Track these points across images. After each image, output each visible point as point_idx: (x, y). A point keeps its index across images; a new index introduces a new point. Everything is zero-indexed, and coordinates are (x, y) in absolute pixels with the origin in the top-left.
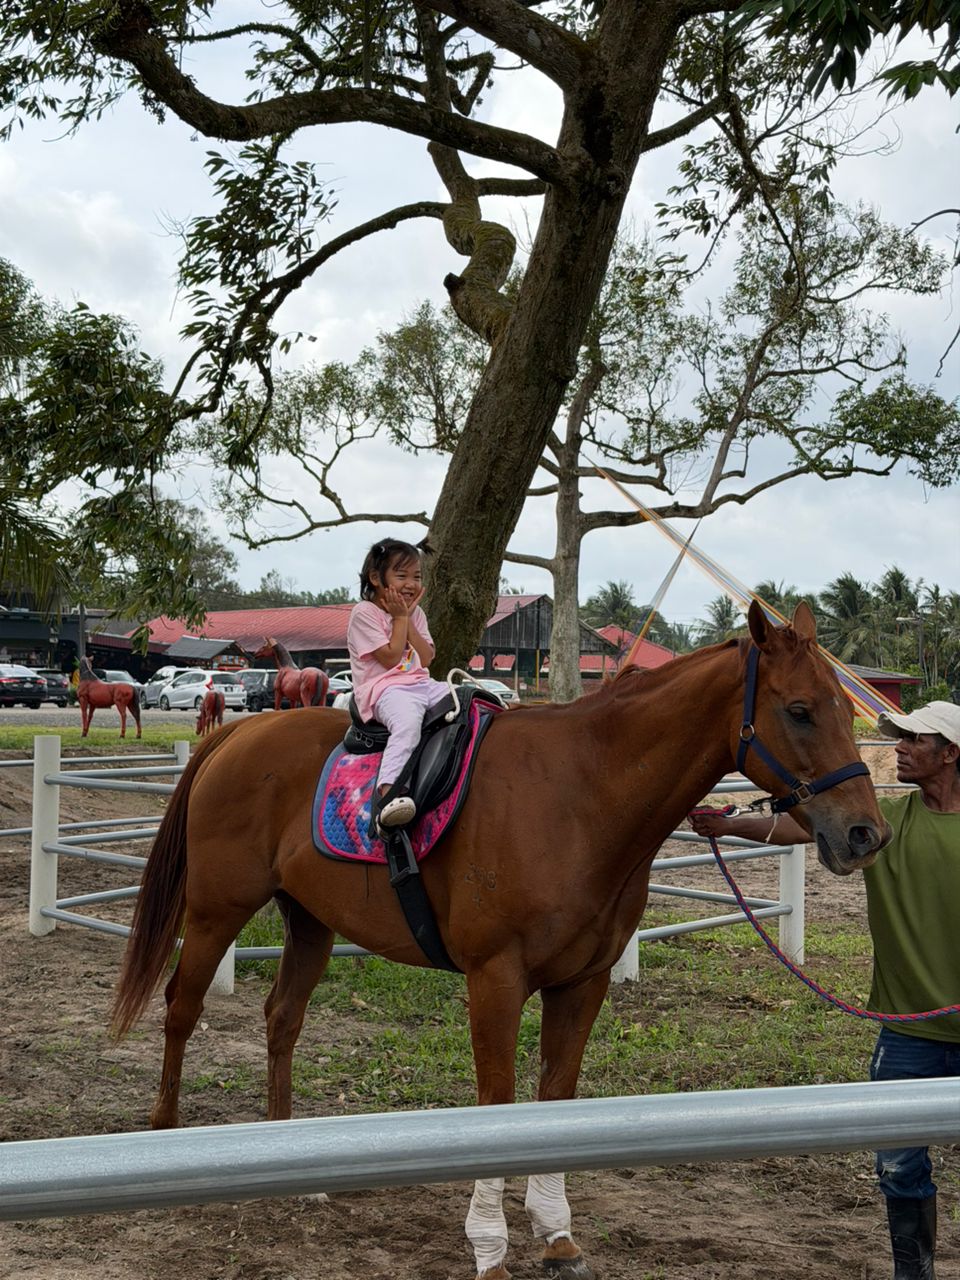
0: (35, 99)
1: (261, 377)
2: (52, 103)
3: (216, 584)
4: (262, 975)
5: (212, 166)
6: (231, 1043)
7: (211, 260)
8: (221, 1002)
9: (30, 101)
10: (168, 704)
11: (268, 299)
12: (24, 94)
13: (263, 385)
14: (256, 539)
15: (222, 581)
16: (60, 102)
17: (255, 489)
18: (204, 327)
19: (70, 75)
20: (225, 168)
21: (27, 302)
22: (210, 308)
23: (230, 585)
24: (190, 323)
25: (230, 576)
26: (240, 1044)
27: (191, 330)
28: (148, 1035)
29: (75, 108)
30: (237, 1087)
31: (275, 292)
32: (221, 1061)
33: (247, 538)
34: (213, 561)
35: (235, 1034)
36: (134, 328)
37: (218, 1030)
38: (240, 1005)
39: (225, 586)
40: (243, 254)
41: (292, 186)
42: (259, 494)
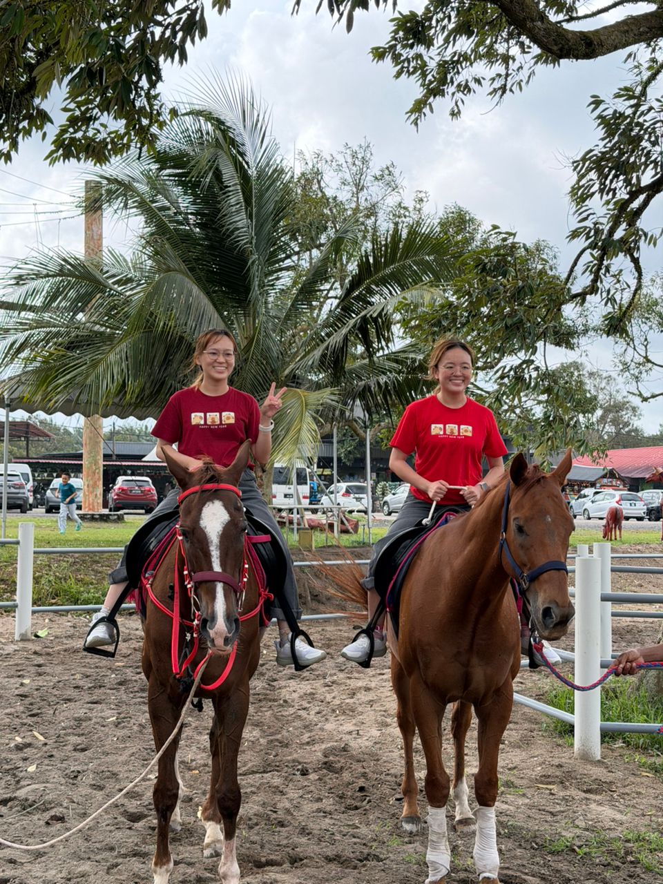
0: (467, 81)
1: (632, 265)
2: (478, 81)
3: (627, 429)
4: (628, 743)
5: (593, 106)
6: (593, 806)
7: (591, 180)
8: (589, 767)
9: (463, 83)
10: (589, 515)
11: (635, 204)
12: (460, 79)
13: (634, 270)
14: (646, 395)
15: (630, 427)
16: (484, 79)
17: (646, 357)
18: (585, 230)
19: (493, 63)
20: (602, 107)
21: (479, 236)
22: (589, 215)
23: (636, 430)
24: (574, 229)
25: (636, 423)
26: (600, 808)
27: (575, 234)
28: (525, 791)
29: (497, 84)
30: (589, 853)
31: (642, 197)
32: (582, 824)
33: (640, 395)
34: (624, 413)
35: (598, 797)
36: (556, 250)
37: (584, 791)
38: (605, 771)
39: (633, 431)
40: (616, 172)
41: (656, 114)
42: (649, 361)
